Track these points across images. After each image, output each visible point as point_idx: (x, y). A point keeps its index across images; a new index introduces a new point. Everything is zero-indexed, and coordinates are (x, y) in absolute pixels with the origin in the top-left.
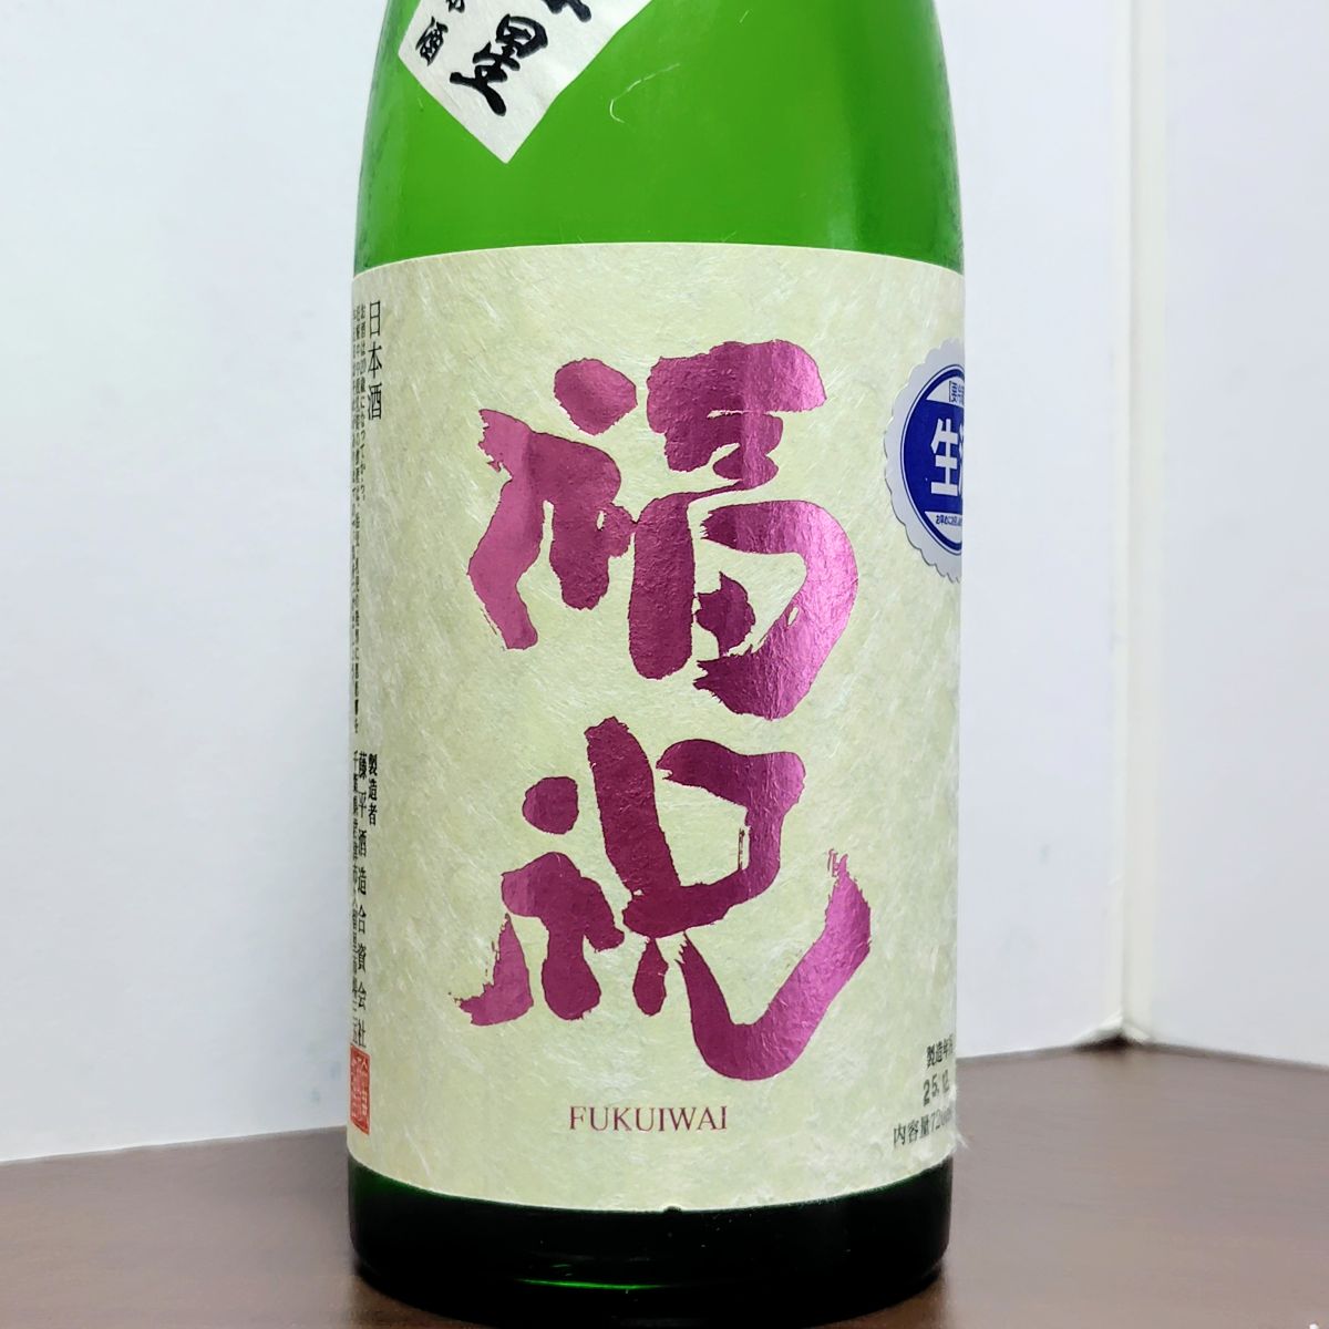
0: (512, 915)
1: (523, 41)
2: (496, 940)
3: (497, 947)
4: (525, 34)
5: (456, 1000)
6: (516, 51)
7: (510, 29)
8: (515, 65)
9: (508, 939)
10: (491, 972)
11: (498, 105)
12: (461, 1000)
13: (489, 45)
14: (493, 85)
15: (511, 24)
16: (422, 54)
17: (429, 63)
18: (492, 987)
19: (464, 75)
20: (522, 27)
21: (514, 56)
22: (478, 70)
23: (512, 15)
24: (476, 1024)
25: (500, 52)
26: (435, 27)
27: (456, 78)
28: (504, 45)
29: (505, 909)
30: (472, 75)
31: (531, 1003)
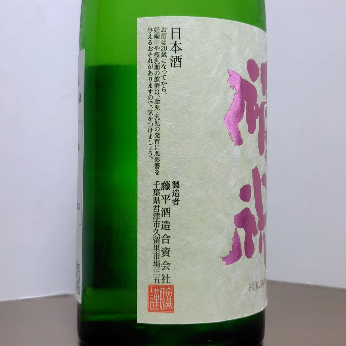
0: (237, 228)
2: (233, 237)
3: (233, 239)
5: (221, 258)
9: (236, 235)
10: (231, 247)
12: (223, 257)
18: (232, 252)
24: (227, 265)
29: (235, 227)
31: (242, 255)
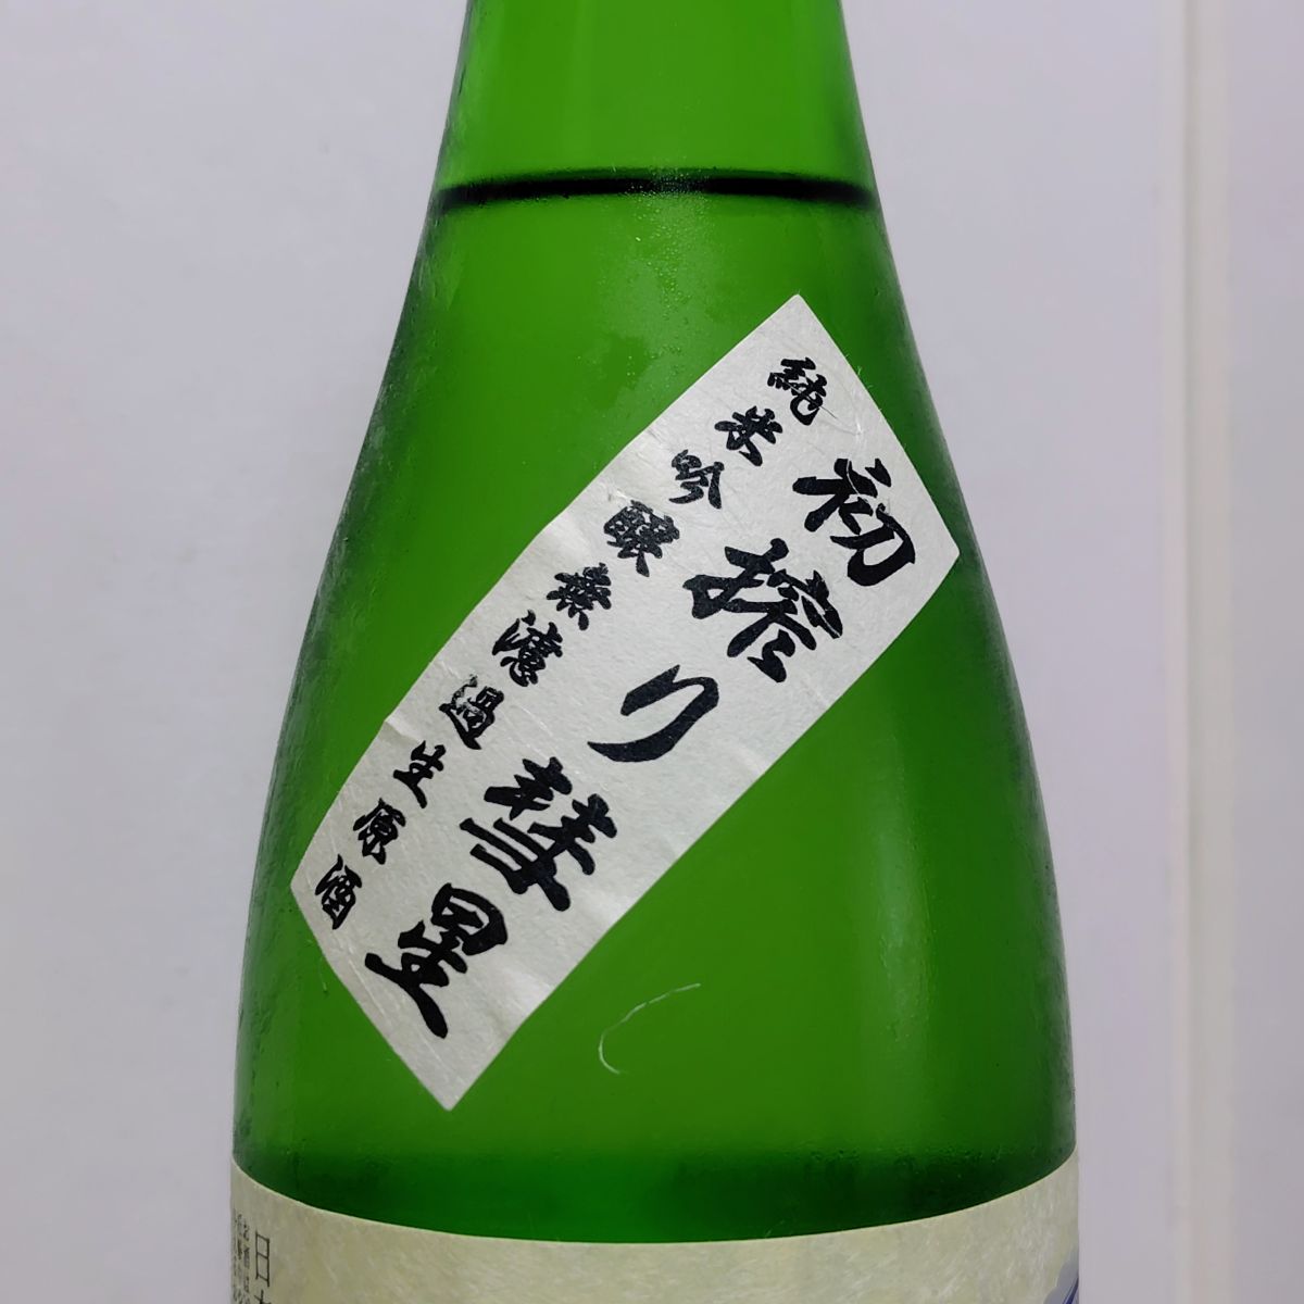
1: (472, 930)
4: (473, 919)
6: (462, 942)
7: (453, 907)
8: (461, 967)
11: (436, 1022)
13: (421, 926)
14: (429, 989)
15: (453, 900)
16: (326, 908)
17: (336, 926)
19: (386, 961)
20: (471, 908)
21: (458, 950)
22: (407, 960)
23: (454, 886)
25: (438, 940)
26: (343, 872)
27: (373, 962)
28: (444, 930)
30: (398, 966)
